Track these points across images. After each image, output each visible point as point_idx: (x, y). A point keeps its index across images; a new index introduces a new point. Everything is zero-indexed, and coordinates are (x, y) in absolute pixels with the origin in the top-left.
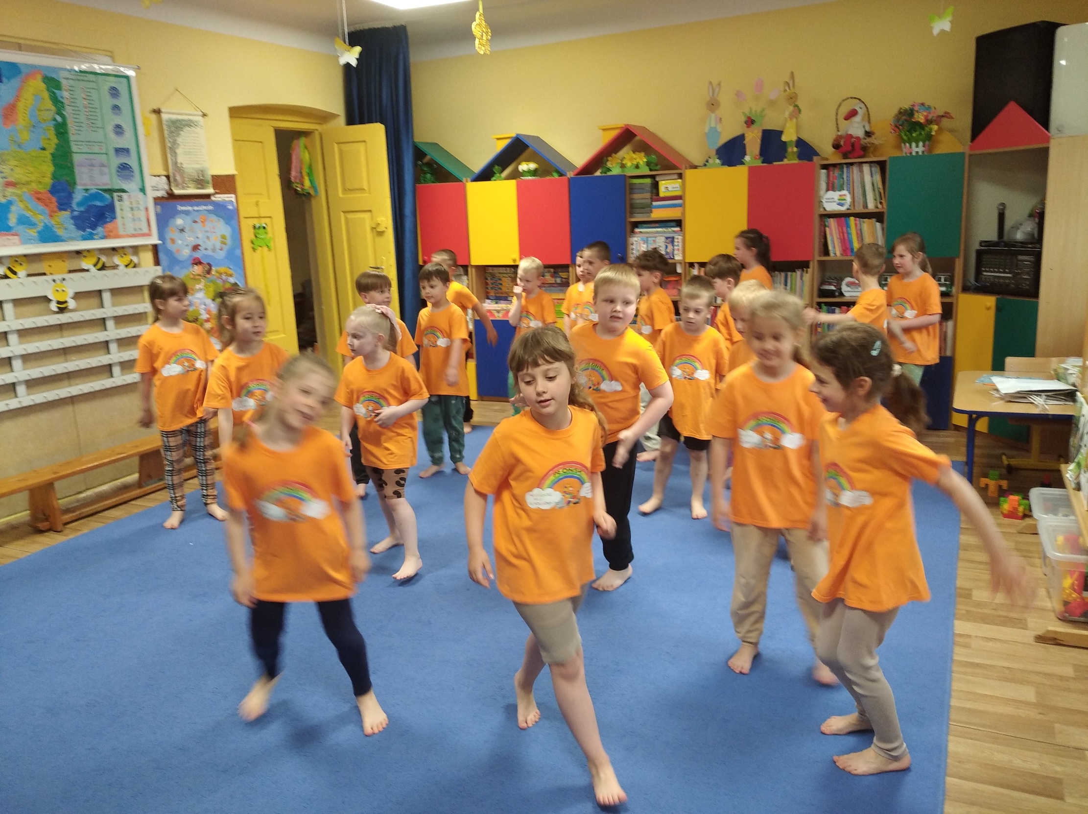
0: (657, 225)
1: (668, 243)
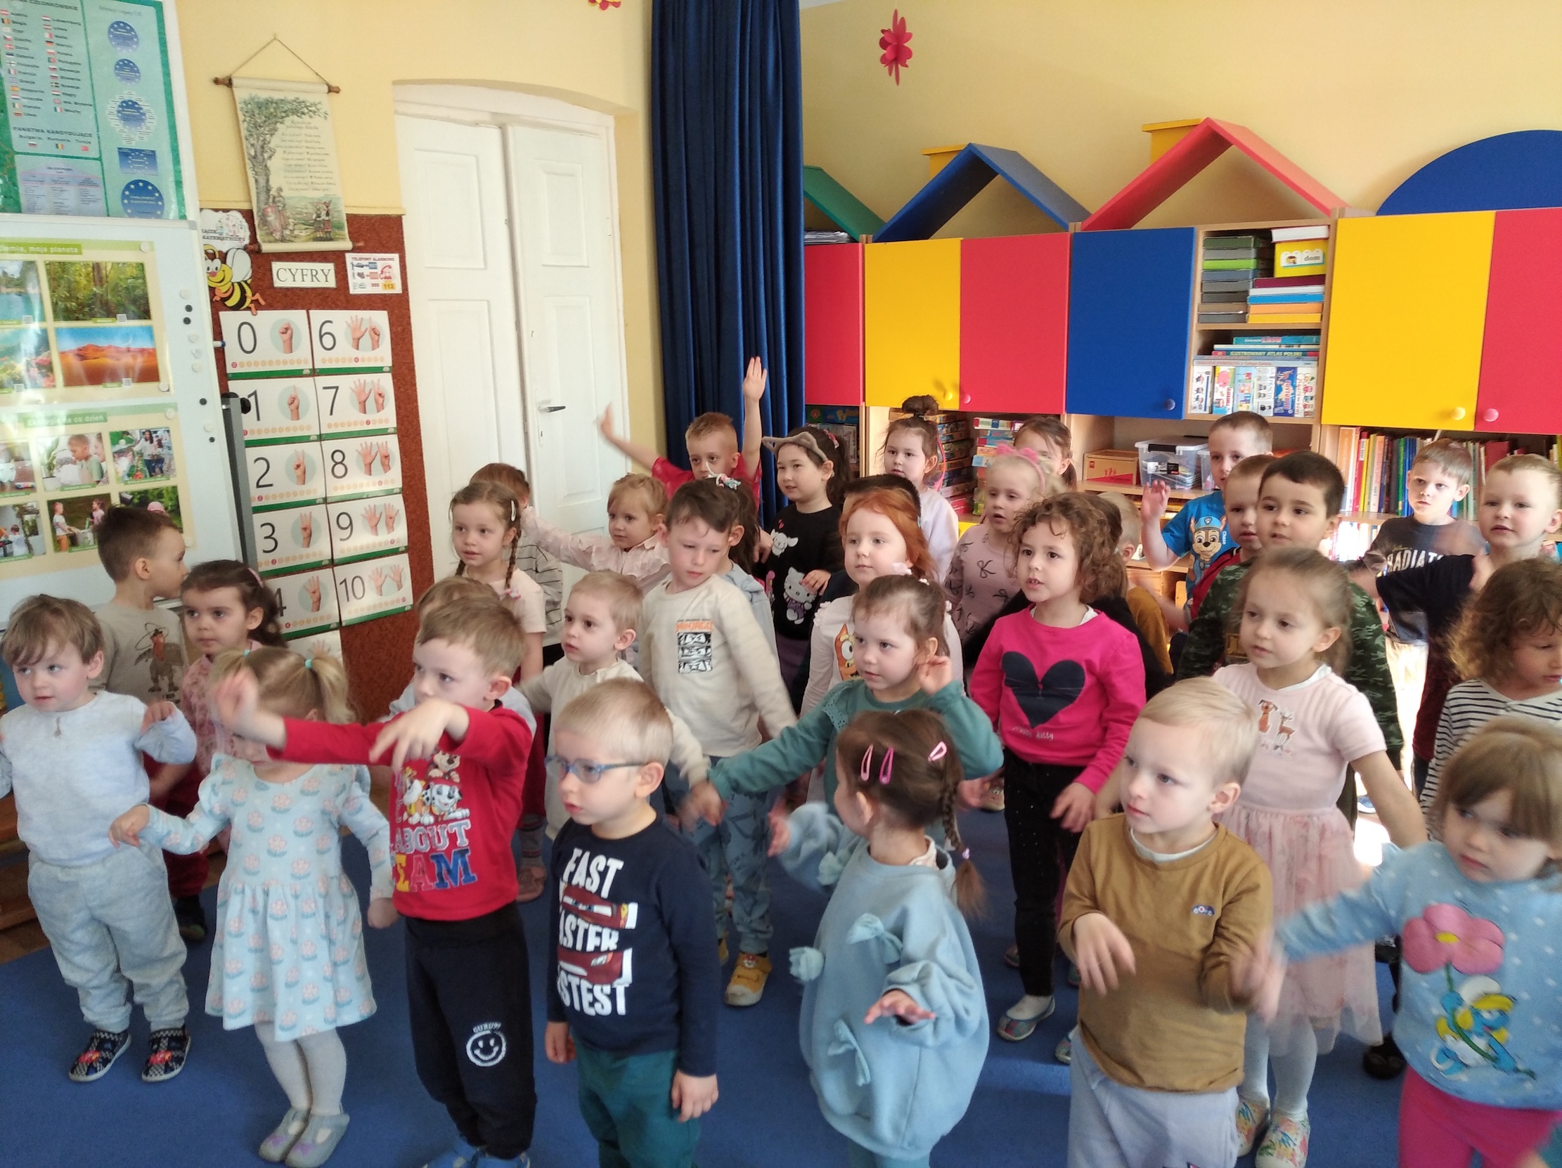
1: (1283, 380)
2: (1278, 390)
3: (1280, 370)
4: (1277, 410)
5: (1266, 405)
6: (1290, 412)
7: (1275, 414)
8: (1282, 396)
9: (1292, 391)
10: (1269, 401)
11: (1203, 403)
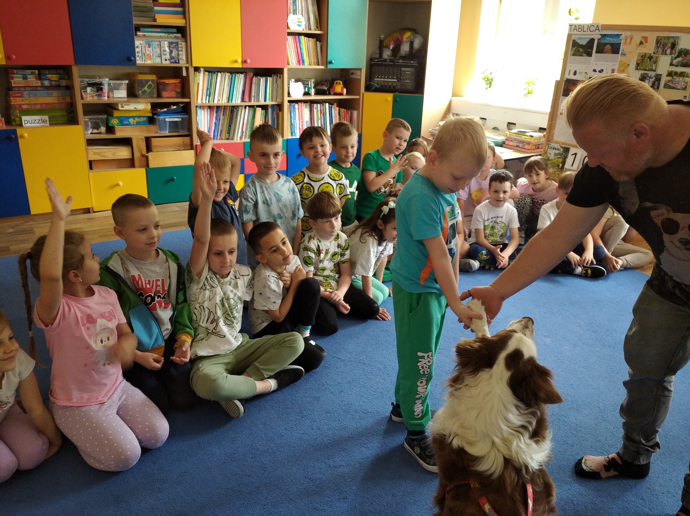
0: (159, 30)
1: (173, 48)
2: (171, 52)
3: (170, 44)
4: (172, 61)
5: (167, 59)
6: (177, 61)
7: (171, 63)
8: (173, 55)
9: (177, 53)
10: (168, 56)
11: (141, 58)
